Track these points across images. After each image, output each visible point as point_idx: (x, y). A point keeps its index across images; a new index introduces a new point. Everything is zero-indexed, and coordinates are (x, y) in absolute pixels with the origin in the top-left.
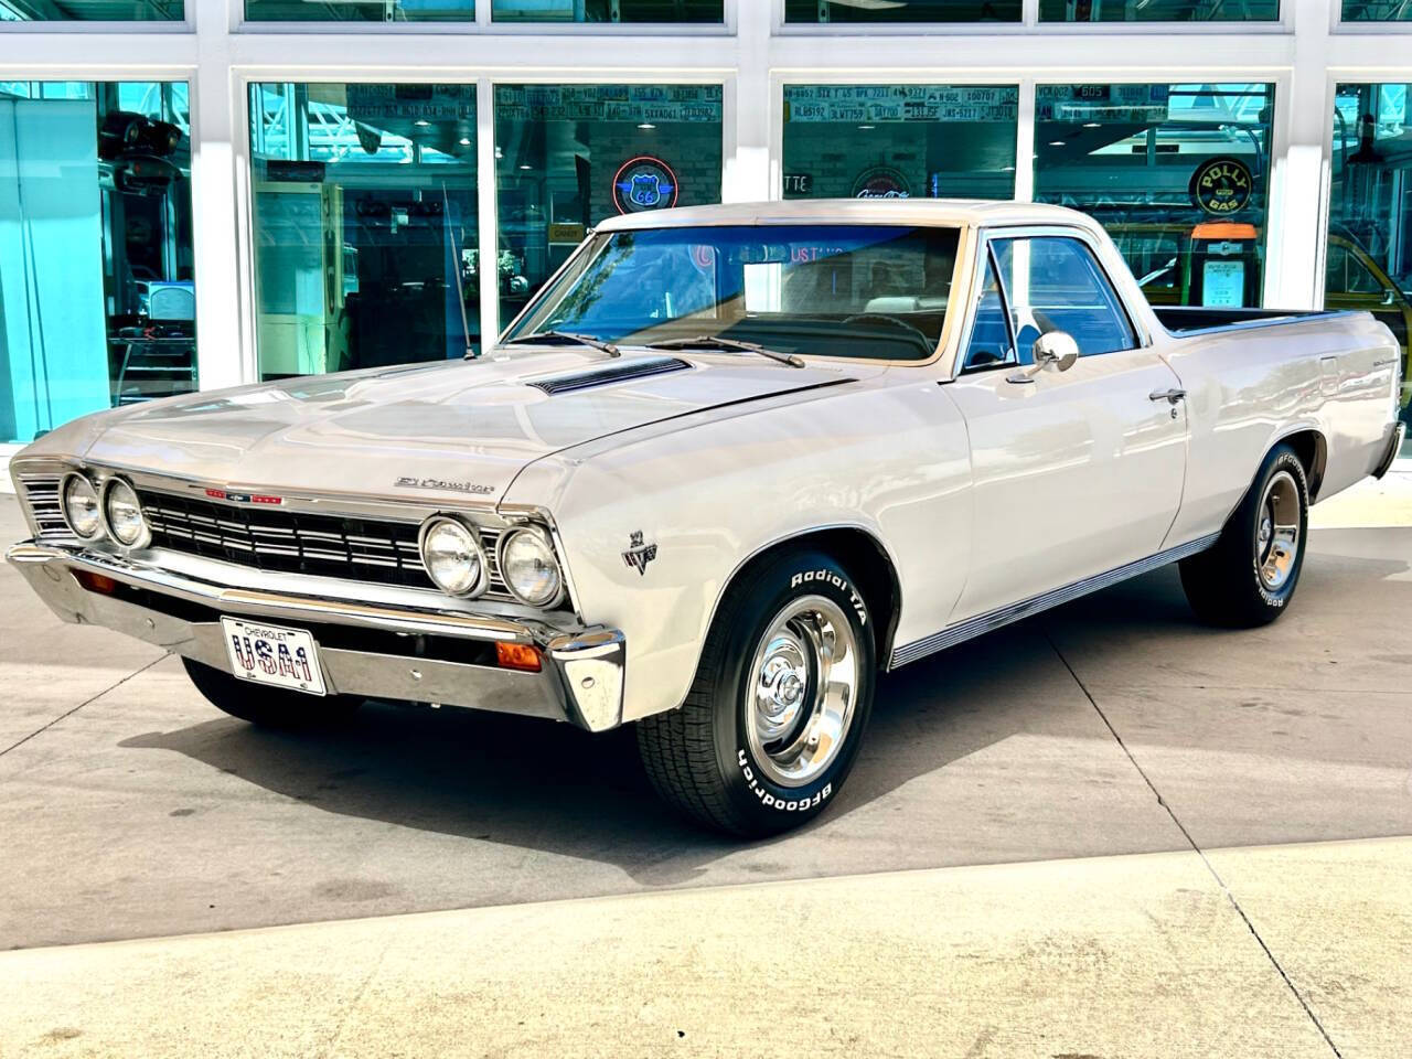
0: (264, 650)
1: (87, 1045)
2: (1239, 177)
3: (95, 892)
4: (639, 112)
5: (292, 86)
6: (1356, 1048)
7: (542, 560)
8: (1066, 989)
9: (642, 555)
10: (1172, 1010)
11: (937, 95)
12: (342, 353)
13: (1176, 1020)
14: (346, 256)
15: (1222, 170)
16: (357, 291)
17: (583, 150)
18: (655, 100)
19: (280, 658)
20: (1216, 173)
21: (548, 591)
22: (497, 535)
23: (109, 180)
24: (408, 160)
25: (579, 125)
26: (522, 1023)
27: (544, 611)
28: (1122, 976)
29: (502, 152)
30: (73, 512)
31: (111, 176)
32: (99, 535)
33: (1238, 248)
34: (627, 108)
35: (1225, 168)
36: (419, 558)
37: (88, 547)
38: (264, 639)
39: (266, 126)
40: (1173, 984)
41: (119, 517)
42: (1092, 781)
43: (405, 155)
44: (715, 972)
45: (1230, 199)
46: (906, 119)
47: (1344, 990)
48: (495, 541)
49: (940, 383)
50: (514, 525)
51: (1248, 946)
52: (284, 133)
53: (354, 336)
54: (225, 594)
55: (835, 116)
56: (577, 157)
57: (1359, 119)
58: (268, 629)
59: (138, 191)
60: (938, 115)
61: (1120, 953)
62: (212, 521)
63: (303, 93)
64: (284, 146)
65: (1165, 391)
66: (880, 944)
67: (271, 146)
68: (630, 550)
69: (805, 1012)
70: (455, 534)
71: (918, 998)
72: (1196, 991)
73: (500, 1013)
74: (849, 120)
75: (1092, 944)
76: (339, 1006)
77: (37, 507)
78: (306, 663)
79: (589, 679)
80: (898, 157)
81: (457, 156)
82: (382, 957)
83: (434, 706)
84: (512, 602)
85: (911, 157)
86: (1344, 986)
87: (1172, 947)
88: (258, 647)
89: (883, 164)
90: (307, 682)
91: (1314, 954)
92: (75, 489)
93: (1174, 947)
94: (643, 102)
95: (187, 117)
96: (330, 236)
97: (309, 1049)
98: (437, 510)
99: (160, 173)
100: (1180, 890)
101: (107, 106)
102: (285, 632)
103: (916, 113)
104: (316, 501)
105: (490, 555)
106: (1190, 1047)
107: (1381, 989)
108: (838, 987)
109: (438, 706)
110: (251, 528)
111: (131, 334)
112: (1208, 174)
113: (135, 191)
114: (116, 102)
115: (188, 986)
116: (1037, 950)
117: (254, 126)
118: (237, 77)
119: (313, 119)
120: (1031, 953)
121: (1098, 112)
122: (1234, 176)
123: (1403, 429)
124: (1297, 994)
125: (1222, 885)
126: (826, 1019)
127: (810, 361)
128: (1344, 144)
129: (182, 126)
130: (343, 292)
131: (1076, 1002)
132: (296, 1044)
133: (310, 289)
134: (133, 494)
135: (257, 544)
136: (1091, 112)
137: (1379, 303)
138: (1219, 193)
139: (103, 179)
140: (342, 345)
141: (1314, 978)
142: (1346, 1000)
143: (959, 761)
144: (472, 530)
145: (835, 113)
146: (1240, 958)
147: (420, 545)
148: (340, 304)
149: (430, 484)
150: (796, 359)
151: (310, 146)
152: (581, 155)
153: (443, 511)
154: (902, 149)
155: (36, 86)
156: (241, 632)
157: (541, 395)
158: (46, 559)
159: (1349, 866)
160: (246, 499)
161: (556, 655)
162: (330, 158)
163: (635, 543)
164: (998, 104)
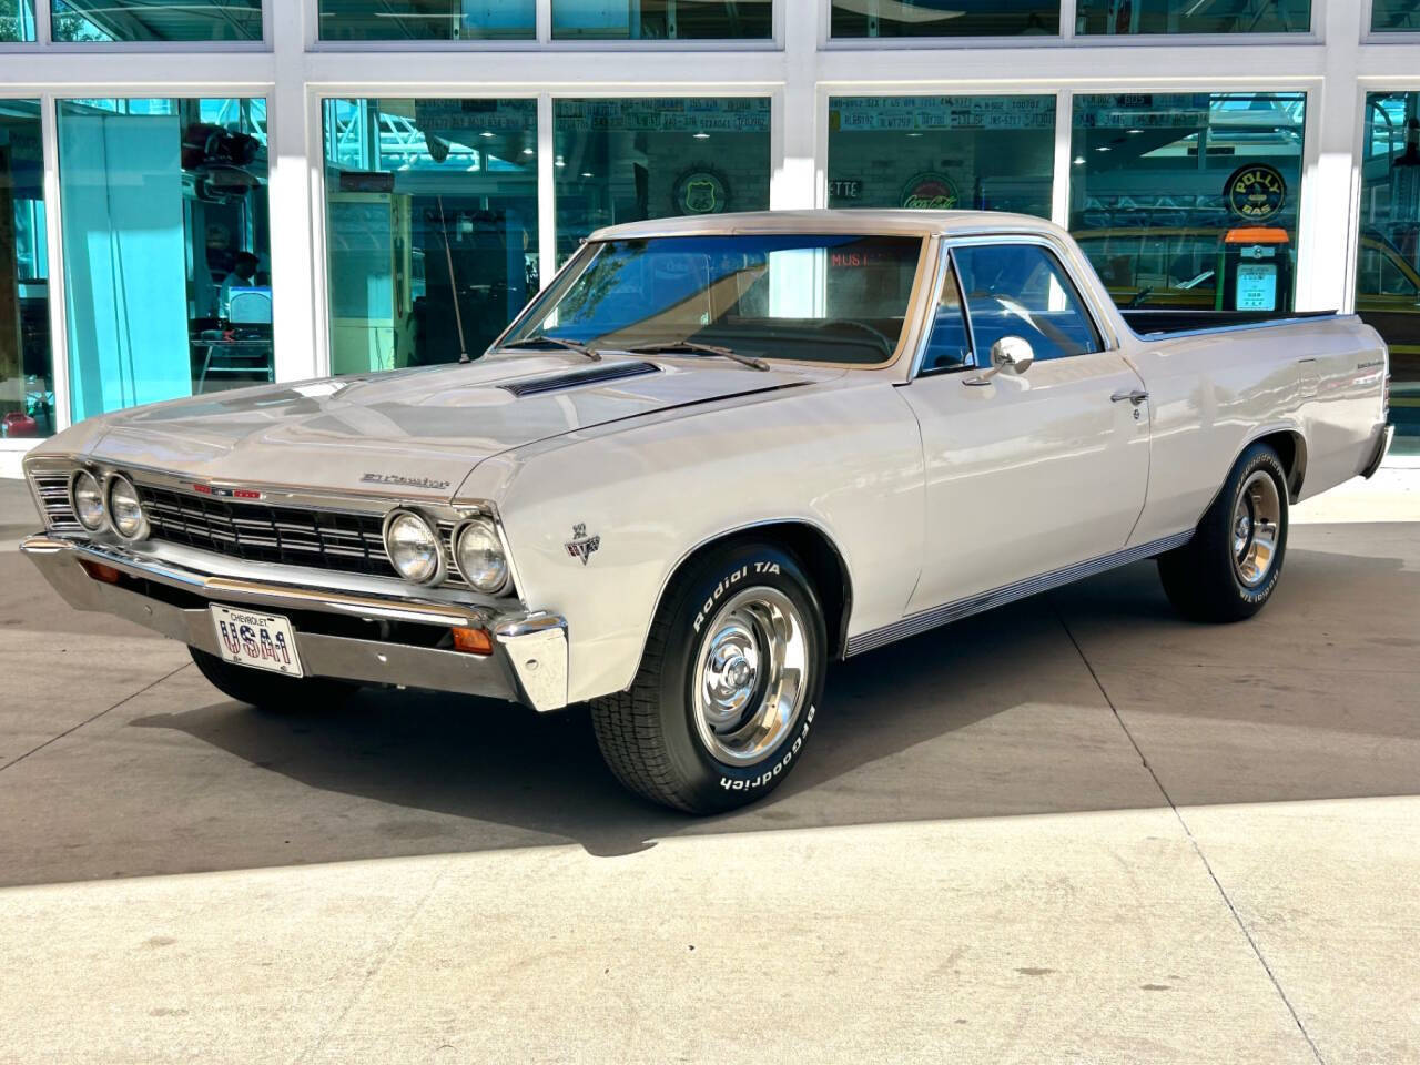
0: (248, 635)
1: (180, 950)
2: (1272, 183)
3: (186, 829)
4: (694, 122)
5: (365, 102)
6: (1285, 967)
7: (493, 550)
8: (1034, 916)
9: (584, 545)
10: (1126, 934)
11: (983, 104)
12: (410, 355)
13: (1129, 943)
14: (414, 261)
15: (1255, 176)
16: (424, 295)
17: (643, 159)
18: (709, 110)
19: (262, 642)
20: (1249, 179)
21: (499, 579)
22: (451, 527)
23: (191, 190)
24: (475, 168)
25: (638, 135)
26: (554, 937)
27: (497, 598)
28: (1087, 907)
29: (564, 161)
30: (81, 507)
31: (192, 186)
32: (104, 528)
33: (1270, 252)
34: (682, 119)
35: (1258, 174)
36: (383, 549)
37: (94, 539)
38: (247, 624)
39: (340, 135)
40: (1131, 915)
41: (120, 510)
42: (1084, 746)
43: (472, 163)
44: (725, 899)
45: (1263, 205)
46: (953, 127)
47: (1284, 921)
48: (450, 532)
49: (895, 385)
50: (468, 518)
51: (1204, 884)
52: (356, 140)
53: (420, 338)
54: (210, 582)
55: (883, 124)
56: (636, 165)
57: (1405, 122)
58: (251, 615)
59: (217, 200)
60: (983, 123)
61: (1088, 888)
62: (201, 514)
63: (374, 106)
64: (357, 154)
65: (1127, 394)
66: (874, 879)
67: (344, 154)
68: (573, 541)
69: (802, 932)
70: (414, 526)
71: (903, 922)
72: (1151, 920)
73: (535, 930)
74: (897, 128)
75: (1063, 880)
76: (396, 922)
77: (49, 502)
78: (284, 647)
79: (533, 661)
80: (946, 163)
81: (521, 164)
82: (435, 883)
83: (399, 687)
84: (466, 589)
85: (960, 163)
86: (1285, 918)
87: (1135, 884)
88: (242, 632)
89: (931, 170)
90: (287, 665)
91: (1262, 891)
92: (83, 485)
93: (1137, 885)
94: (698, 113)
95: (264, 126)
96: (399, 244)
97: (370, 956)
98: (398, 504)
99: (239, 182)
100: (1149, 838)
101: (189, 120)
102: (266, 618)
103: (962, 121)
104: (291, 495)
105: (446, 546)
106: (1138, 963)
107: (1318, 921)
108: (832, 912)
109: (403, 688)
110: (234, 521)
111: (212, 337)
112: (1241, 180)
113: (212, 200)
114: (197, 115)
115: (266, 906)
116: (1013, 886)
117: (328, 135)
118: (312, 92)
119: (385, 127)
120: (1007, 887)
121: (1141, 118)
122: (1267, 182)
123: (1391, 429)
124: (1241, 924)
125: (1189, 834)
126: (819, 938)
127: (775, 364)
128: (1391, 147)
129: (259, 135)
130: (411, 297)
131: (1042, 927)
132: (359, 950)
133: (381, 293)
134: (133, 490)
135: (240, 536)
136: (1134, 117)
137: (1412, 305)
138: (1252, 198)
139: (186, 188)
140: (411, 347)
141: (1258, 911)
142: (1286, 929)
143: (966, 728)
144: (429, 521)
145: (883, 121)
146: (1194, 893)
147: (384, 537)
148: (408, 308)
149: (393, 479)
150: (761, 362)
151: (381, 153)
152: (639, 163)
153: (404, 505)
154: (951, 156)
155: (122, 103)
156: (227, 618)
157: (509, 397)
158: (56, 550)
159: (1309, 820)
160: (229, 493)
161: (500, 639)
162: (401, 165)
163: (578, 535)
164: (1042, 111)
